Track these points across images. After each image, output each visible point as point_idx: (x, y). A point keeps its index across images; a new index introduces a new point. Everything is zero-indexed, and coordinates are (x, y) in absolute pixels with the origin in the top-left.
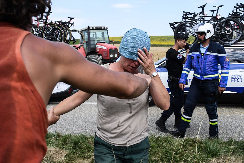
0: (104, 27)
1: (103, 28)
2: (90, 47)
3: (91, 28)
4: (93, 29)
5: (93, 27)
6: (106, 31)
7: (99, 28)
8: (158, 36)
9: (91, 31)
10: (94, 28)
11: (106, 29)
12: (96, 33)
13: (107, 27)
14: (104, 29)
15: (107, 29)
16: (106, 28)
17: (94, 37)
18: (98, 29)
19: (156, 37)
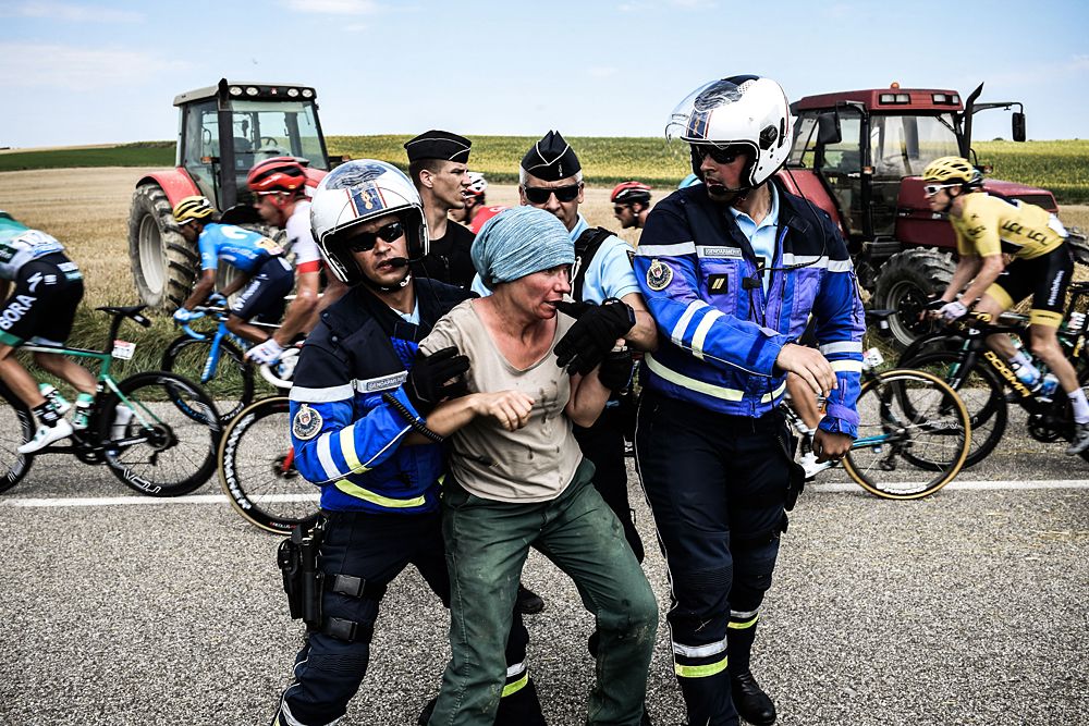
0: (300, 90)
1: (293, 93)
2: (235, 185)
3: (236, 92)
4: (244, 97)
5: (244, 88)
6: (309, 109)
7: (274, 92)
8: (501, 138)
9: (236, 106)
10: (252, 92)
11: (307, 98)
12: (256, 115)
13: (312, 90)
14: (300, 98)
15: (314, 96)
16: (307, 94)
17: (245, 135)
18: (270, 95)
19: (492, 142)
